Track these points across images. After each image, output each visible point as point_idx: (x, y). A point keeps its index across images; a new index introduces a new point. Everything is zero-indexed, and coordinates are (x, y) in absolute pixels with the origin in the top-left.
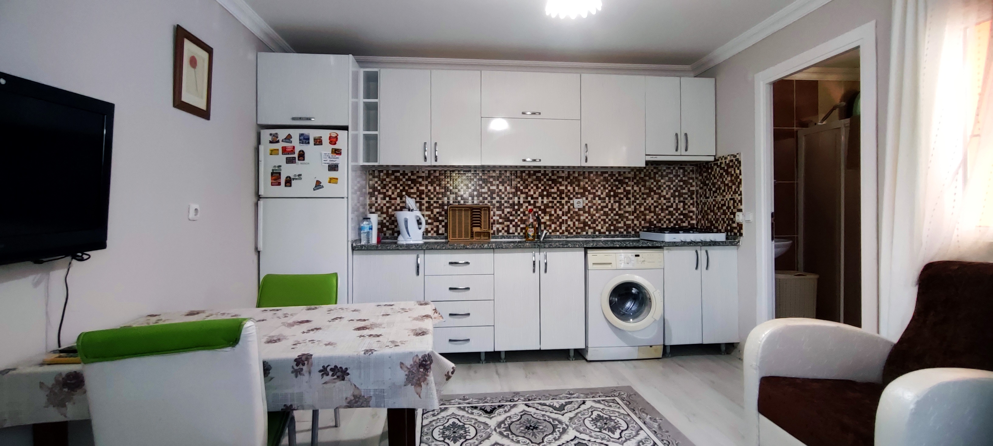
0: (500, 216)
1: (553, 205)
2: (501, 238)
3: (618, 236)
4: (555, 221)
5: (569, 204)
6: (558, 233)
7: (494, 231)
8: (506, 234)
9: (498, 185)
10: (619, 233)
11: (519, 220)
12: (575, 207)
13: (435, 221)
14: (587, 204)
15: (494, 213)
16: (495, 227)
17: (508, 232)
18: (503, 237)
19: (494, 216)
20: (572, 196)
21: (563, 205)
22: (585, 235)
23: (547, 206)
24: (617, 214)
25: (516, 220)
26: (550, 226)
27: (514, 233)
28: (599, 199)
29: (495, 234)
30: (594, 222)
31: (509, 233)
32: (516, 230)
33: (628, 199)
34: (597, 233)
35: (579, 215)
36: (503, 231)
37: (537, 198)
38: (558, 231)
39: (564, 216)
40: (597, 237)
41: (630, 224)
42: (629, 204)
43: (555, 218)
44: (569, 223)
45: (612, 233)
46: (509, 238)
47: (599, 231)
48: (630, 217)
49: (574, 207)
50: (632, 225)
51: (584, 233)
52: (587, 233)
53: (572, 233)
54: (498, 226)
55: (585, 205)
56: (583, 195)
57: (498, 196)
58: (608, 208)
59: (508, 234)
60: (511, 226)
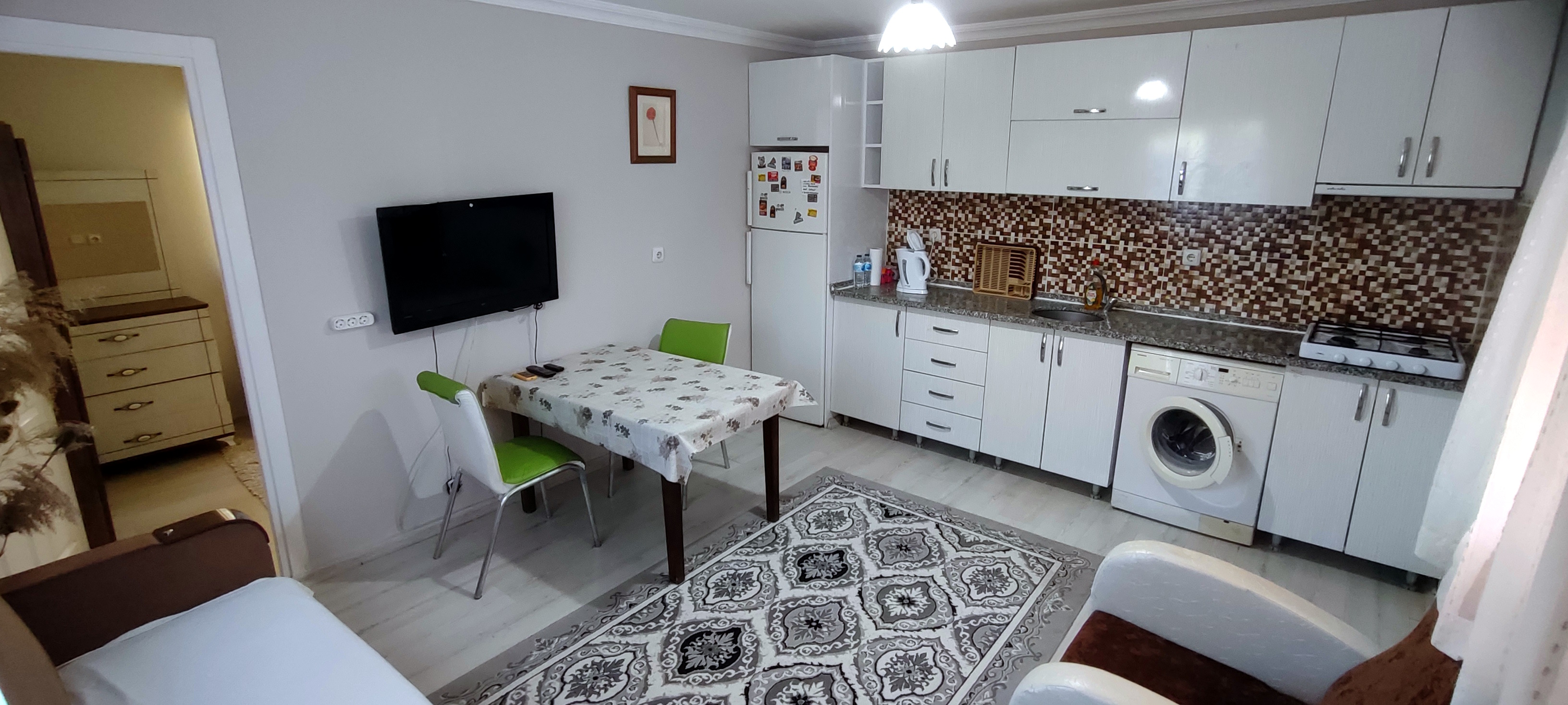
0: (1054, 264)
1: (1145, 255)
2: (1052, 298)
3: (1264, 323)
4: (1143, 282)
5: (1173, 257)
6: (1147, 303)
7: (1044, 286)
8: (1060, 292)
9: (1055, 218)
10: (1270, 318)
11: (1083, 274)
12: (1183, 263)
13: (964, 262)
14: (1209, 260)
15: (1046, 258)
16: (1045, 279)
17: (1064, 289)
18: (1054, 296)
19: (1045, 262)
20: (1181, 243)
21: (1162, 257)
22: (1196, 312)
23: (1132, 256)
24: (1272, 283)
25: (1079, 274)
26: (1134, 289)
27: (1073, 293)
28: (1236, 253)
29: (1044, 290)
30: (1220, 292)
31: (1065, 291)
32: (1077, 288)
33: (1301, 257)
34: (1222, 312)
35: (1191, 278)
36: (1057, 288)
37: (1117, 242)
38: (1148, 299)
39: (1161, 275)
40: (1220, 318)
41: (1300, 306)
42: (1303, 269)
43: (1145, 277)
44: (1170, 287)
45: (1255, 316)
46: (1064, 299)
47: (1228, 309)
48: (1299, 292)
49: (1181, 263)
50: (1303, 307)
51: (1197, 309)
52: (1202, 309)
53: (1173, 306)
54: (1049, 279)
55: (1204, 261)
56: (1203, 243)
57: (1053, 233)
58: (1252, 270)
59: (1063, 292)
60: (1070, 281)
